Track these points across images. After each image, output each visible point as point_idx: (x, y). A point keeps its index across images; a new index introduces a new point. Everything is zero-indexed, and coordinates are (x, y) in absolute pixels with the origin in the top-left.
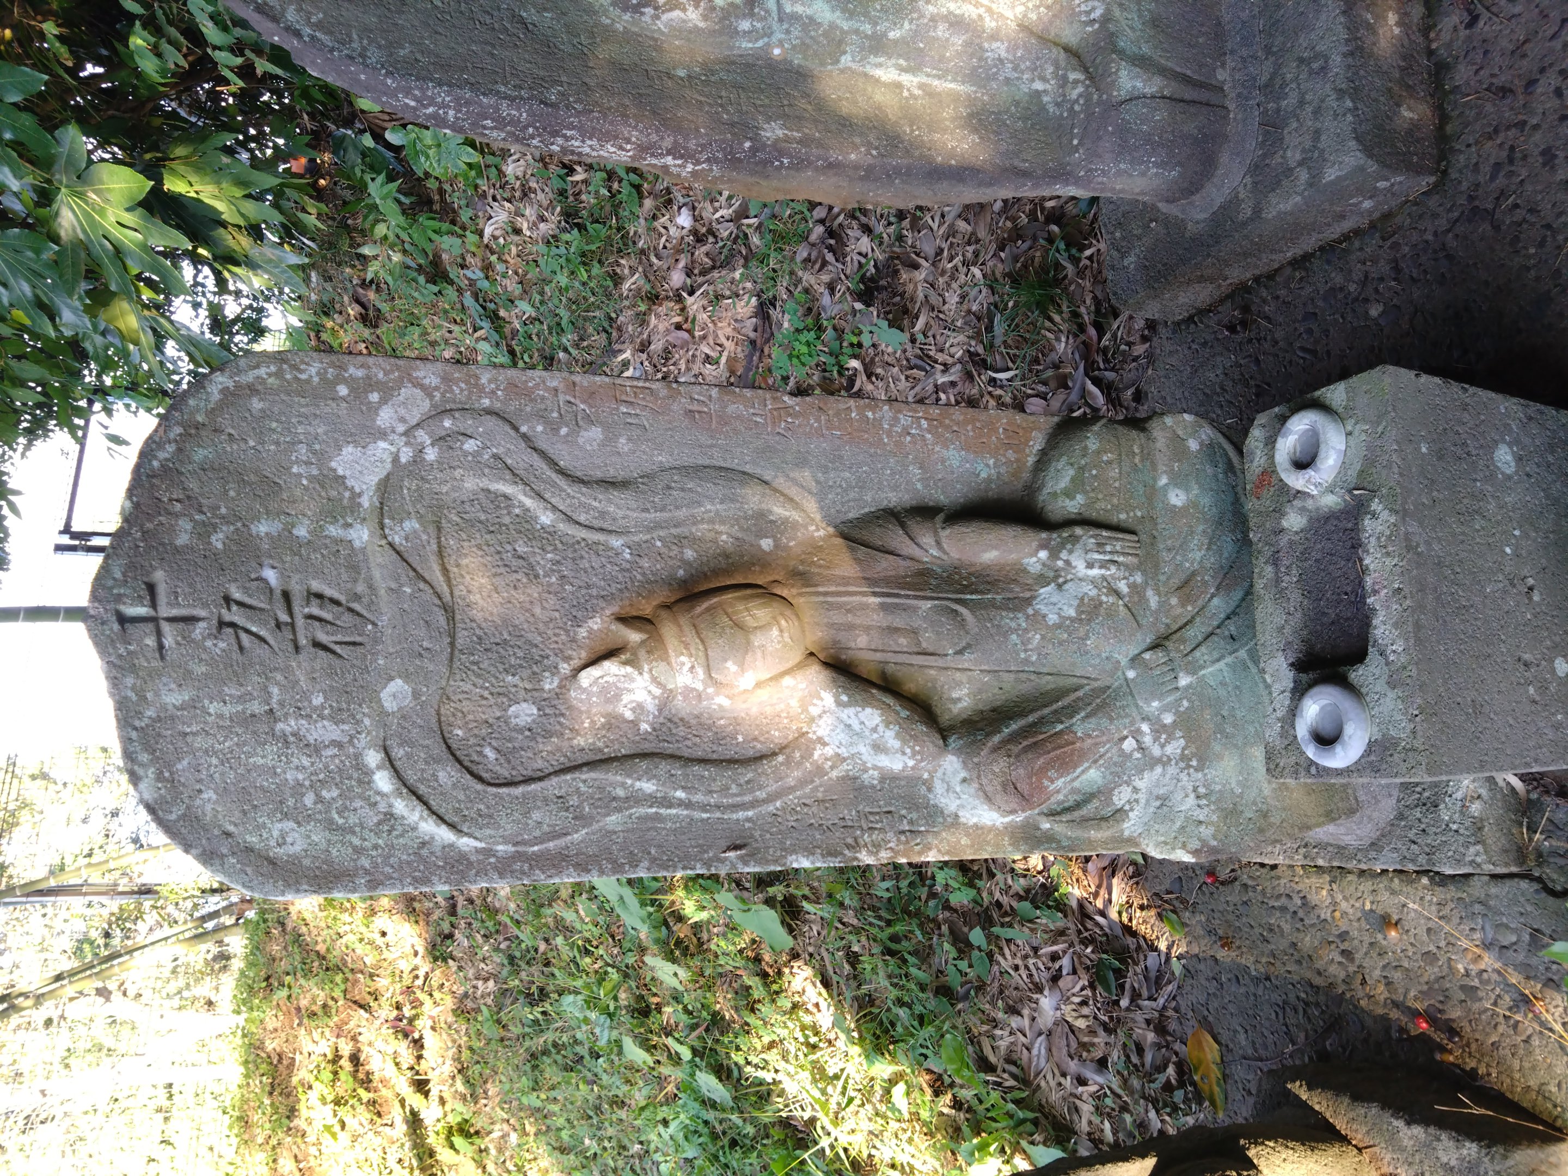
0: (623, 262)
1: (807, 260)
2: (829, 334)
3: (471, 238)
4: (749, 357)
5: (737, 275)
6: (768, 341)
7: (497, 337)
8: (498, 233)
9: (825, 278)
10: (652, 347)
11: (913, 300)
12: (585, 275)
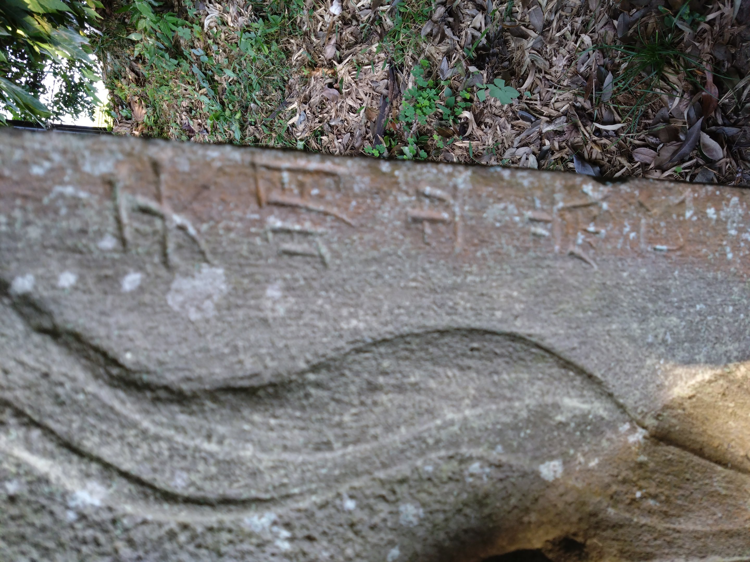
0: (292, 41)
1: (429, 35)
2: (446, 91)
3: (197, 28)
4: (382, 108)
5: (374, 48)
6: (396, 97)
7: (212, 93)
8: (213, 25)
9: (443, 48)
10: (312, 100)
11: (520, 64)
12: (267, 51)
